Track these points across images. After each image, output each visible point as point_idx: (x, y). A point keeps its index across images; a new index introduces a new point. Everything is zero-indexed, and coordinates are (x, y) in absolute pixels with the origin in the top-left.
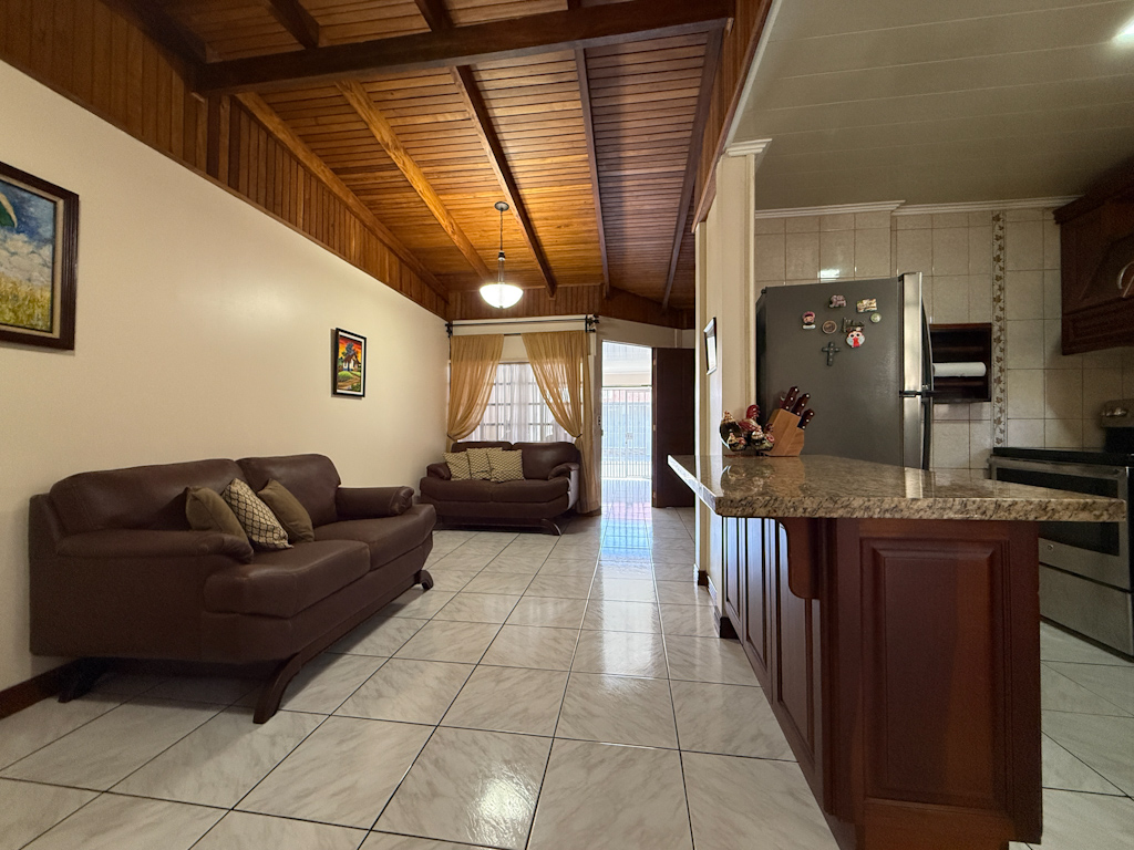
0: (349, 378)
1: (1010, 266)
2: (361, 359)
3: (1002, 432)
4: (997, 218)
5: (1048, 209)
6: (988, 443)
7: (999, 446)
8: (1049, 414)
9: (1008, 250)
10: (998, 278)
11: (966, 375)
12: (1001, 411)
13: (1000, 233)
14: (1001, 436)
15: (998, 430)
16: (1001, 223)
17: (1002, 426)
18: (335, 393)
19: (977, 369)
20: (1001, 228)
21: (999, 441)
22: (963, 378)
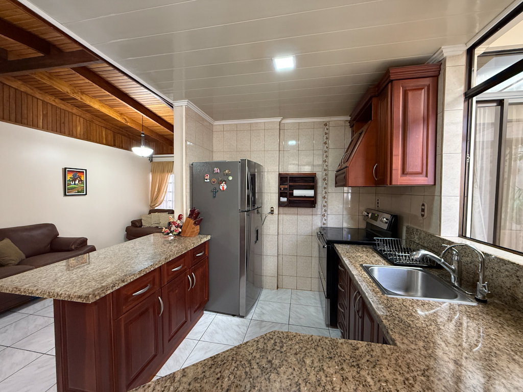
0: (76, 188)
1: (331, 146)
2: (83, 178)
3: (325, 220)
4: (326, 125)
5: (346, 121)
6: (320, 225)
7: (324, 226)
8: (345, 213)
9: (330, 138)
10: (326, 152)
11: (307, 196)
12: (325, 211)
13: (327, 131)
14: (325, 222)
15: (324, 219)
16: (327, 127)
17: (325, 218)
18: (65, 195)
19: (310, 193)
20: (327, 129)
21: (324, 224)
22: (305, 197)
